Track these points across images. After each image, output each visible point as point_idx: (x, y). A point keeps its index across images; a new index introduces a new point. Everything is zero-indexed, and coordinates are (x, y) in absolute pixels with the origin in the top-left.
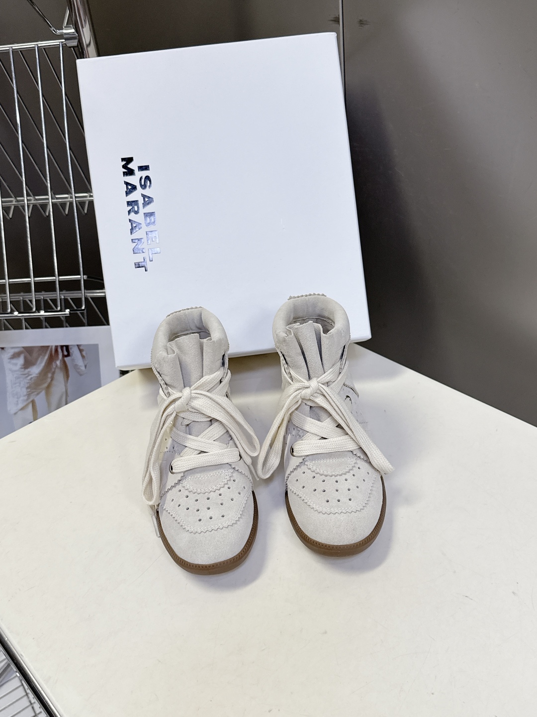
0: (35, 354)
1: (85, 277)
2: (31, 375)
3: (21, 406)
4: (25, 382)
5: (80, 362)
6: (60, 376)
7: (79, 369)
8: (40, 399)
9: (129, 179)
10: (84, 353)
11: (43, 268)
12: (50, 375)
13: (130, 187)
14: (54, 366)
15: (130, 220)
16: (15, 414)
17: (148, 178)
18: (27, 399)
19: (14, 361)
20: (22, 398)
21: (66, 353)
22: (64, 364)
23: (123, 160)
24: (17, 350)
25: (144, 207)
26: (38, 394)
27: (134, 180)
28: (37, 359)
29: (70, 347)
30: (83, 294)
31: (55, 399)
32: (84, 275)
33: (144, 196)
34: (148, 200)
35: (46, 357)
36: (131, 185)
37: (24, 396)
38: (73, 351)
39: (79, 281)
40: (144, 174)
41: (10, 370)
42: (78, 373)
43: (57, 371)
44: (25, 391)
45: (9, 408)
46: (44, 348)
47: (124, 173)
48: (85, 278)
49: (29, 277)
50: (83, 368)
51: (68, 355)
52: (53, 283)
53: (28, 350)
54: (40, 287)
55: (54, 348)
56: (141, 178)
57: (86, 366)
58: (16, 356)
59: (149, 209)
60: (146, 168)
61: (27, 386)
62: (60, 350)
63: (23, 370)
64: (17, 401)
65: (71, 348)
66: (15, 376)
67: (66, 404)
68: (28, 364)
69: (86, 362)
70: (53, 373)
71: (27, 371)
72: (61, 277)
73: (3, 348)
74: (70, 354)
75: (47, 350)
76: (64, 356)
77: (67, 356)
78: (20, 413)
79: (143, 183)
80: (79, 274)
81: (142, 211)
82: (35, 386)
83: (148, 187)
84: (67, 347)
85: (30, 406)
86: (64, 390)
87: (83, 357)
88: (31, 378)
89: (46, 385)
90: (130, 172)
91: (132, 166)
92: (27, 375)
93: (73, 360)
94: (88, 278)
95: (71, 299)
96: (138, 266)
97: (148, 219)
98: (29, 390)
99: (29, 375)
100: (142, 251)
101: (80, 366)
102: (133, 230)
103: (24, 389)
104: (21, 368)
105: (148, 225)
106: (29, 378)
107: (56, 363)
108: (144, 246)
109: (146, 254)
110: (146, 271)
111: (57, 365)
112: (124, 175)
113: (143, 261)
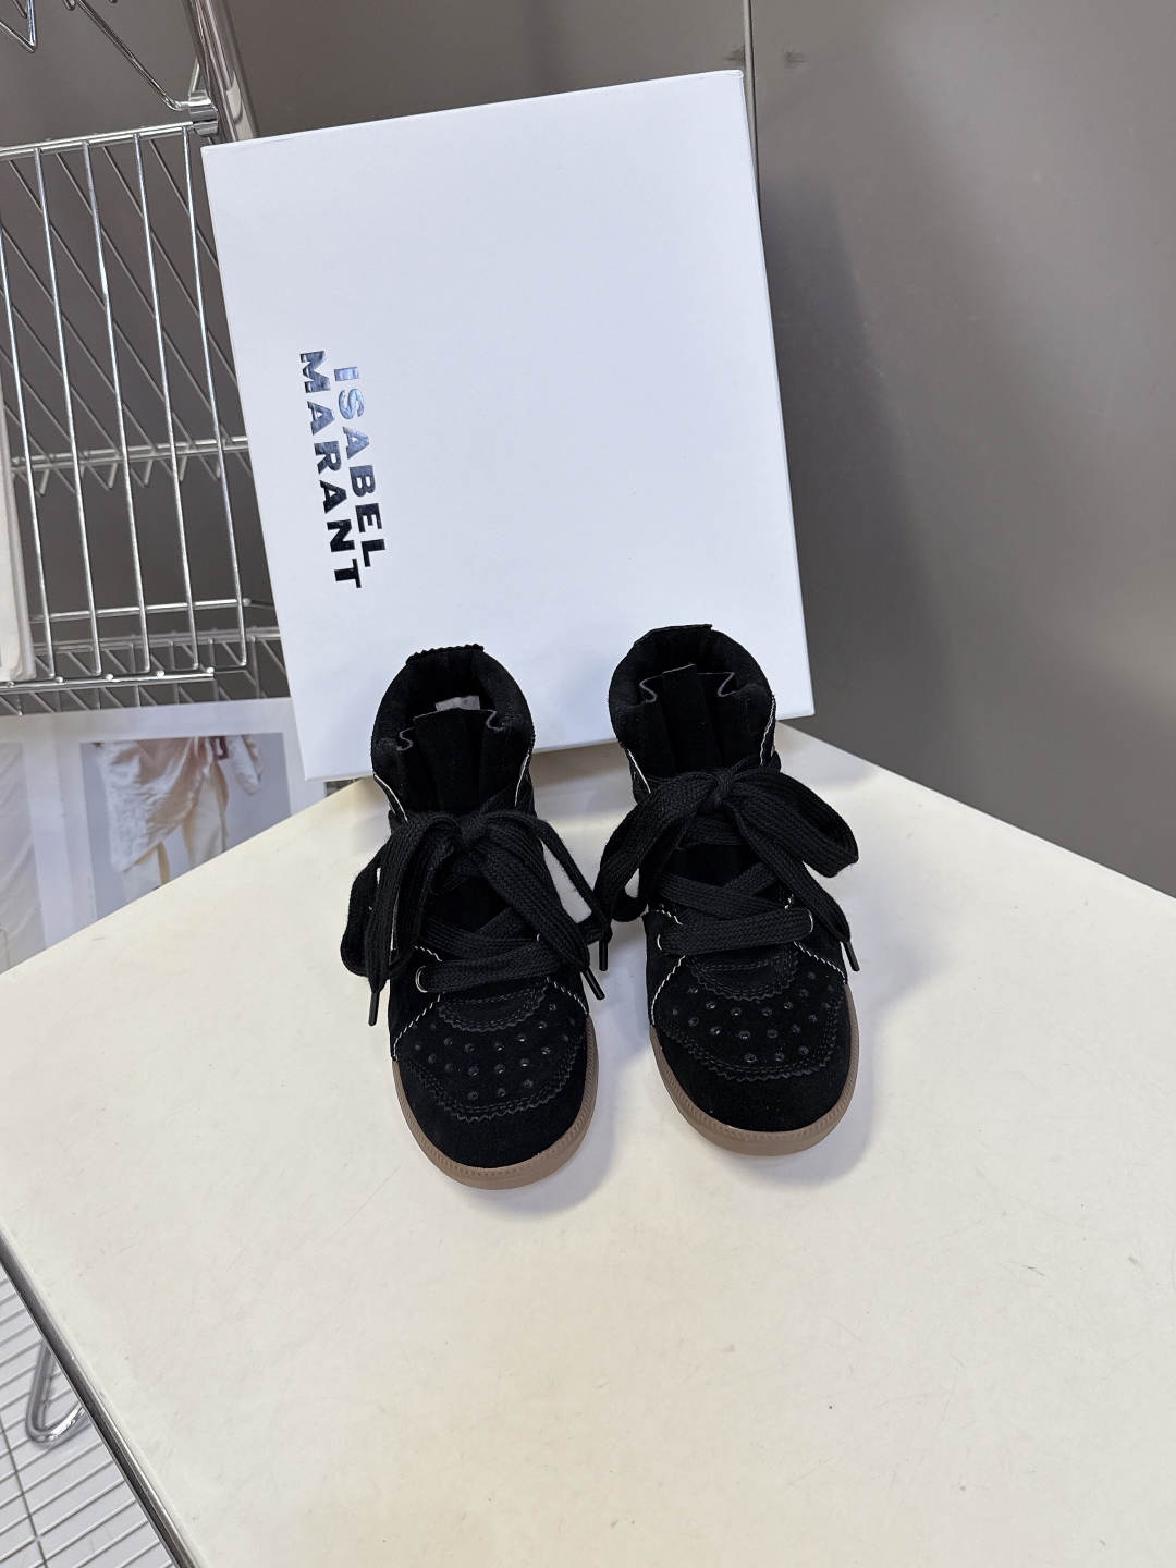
0: (160, 756)
1: (245, 601)
2: (155, 795)
3: (136, 856)
4: (144, 808)
5: (248, 769)
6: (210, 797)
7: (247, 781)
8: (174, 842)
9: (318, 398)
11: (163, 585)
12: (191, 795)
13: (319, 415)
14: (199, 777)
15: (323, 485)
16: (127, 871)
17: (354, 395)
18: (149, 843)
19: (123, 768)
20: (138, 841)
21: (220, 752)
22: (218, 771)
23: (302, 357)
24: (125, 747)
25: (350, 455)
26: (169, 832)
28: (164, 765)
29: (227, 740)
30: (243, 635)
31: (202, 841)
32: (242, 597)
33: (348, 433)
34: (358, 443)
35: (183, 760)
36: (320, 409)
37: (142, 836)
38: (234, 748)
39: (234, 609)
40: (346, 386)
41: (114, 786)
42: (246, 790)
43: (204, 785)
44: (143, 827)
45: (114, 859)
46: (179, 743)
47: (306, 384)
48: (246, 605)
50: (255, 781)
51: (225, 755)
52: (183, 614)
53: (148, 747)
54: (158, 623)
55: (196, 742)
56: (341, 395)
57: (259, 777)
58: (124, 758)
59: (360, 459)
60: (350, 373)
61: (147, 816)
62: (208, 746)
63: (138, 785)
64: (130, 847)
65: (231, 742)
66: (124, 797)
67: (224, 851)
68: (147, 775)
69: (260, 769)
70: (198, 792)
71: (146, 787)
72: (198, 604)
73: (98, 744)
74: (229, 753)
75: (184, 746)
76: (217, 758)
77: (221, 757)
78: (135, 868)
79: (345, 405)
80: (234, 596)
81: (347, 463)
82: (162, 817)
83: (355, 414)
84: (222, 739)
85: (155, 856)
86: (219, 823)
87: (253, 758)
88: (155, 802)
89: (183, 815)
91: (322, 369)
92: (146, 796)
93: (234, 765)
94: (253, 602)
95: (228, 644)
96: (342, 575)
97: (359, 480)
98: (151, 824)
99: (151, 795)
100: (350, 545)
101: (250, 776)
102: (330, 504)
103: (142, 824)
104: (136, 782)
105: (359, 492)
106: (151, 801)
107: (201, 771)
108: (353, 535)
109: (358, 553)
110: (358, 585)
111: (203, 776)
112: (307, 391)
113: (351, 566)
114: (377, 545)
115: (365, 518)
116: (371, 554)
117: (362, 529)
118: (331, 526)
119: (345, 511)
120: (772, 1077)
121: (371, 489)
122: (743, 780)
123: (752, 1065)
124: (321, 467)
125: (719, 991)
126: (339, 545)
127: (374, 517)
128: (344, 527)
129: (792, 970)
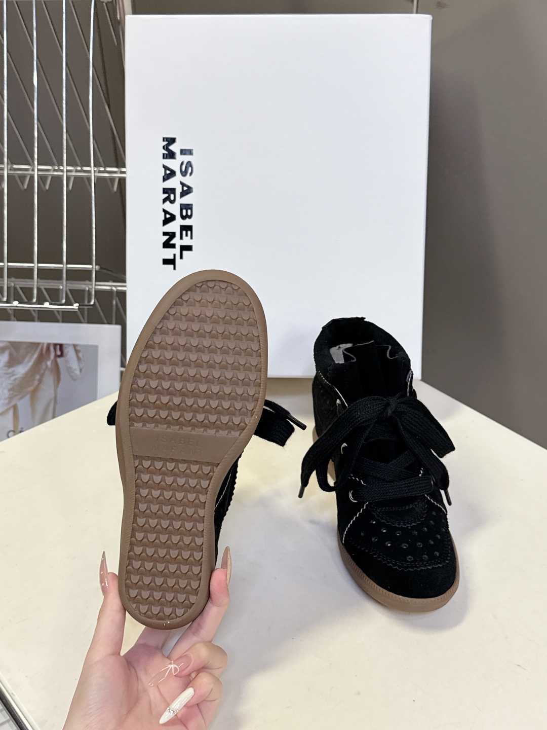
0: (22, 352)
1: (97, 267)
2: (16, 375)
4: (7, 383)
5: (75, 365)
6: (49, 379)
7: (73, 372)
8: (24, 404)
9: (170, 163)
10: (80, 355)
11: (50, 253)
12: (38, 377)
13: (168, 172)
14: (44, 367)
15: (164, 211)
17: (189, 164)
18: (8, 403)
21: (59, 353)
22: (56, 366)
23: (164, 139)
24: (1, 345)
25: (181, 197)
26: (21, 398)
27: (174, 164)
28: (24, 358)
29: (64, 347)
30: (94, 286)
31: (40, 406)
32: (96, 264)
33: (183, 184)
34: (187, 190)
35: (36, 356)
36: (169, 169)
37: (5, 399)
38: (68, 352)
39: (90, 271)
40: (186, 158)
42: (72, 377)
43: (47, 373)
44: (6, 393)
46: (35, 345)
47: (164, 154)
48: (97, 269)
49: (32, 262)
50: (78, 372)
51: (62, 355)
52: (60, 271)
53: (15, 346)
54: (44, 274)
55: (45, 346)
56: (182, 164)
57: (81, 370)
59: (186, 200)
60: (189, 152)
61: (10, 387)
62: (52, 349)
63: (6, 368)
65: (66, 348)
68: (13, 362)
69: (82, 366)
70: (42, 376)
71: (11, 370)
72: (69, 266)
74: (64, 354)
75: (37, 348)
76: (57, 356)
77: (59, 356)
79: (183, 169)
80: (91, 264)
81: (180, 201)
82: (19, 389)
83: (188, 174)
84: (61, 346)
85: (11, 413)
86: (53, 395)
87: (79, 359)
88: (15, 379)
89: (32, 388)
90: (171, 155)
91: (174, 148)
92: (10, 375)
93: (67, 362)
94: (101, 268)
96: (166, 262)
97: (184, 211)
98: (11, 392)
99: (14, 375)
100: (173, 246)
101: (75, 369)
102: (166, 222)
103: (6, 391)
104: (5, 366)
105: (183, 218)
106: (12, 378)
107: (46, 363)
108: (176, 241)
109: (177, 251)
110: (175, 268)
111: (47, 366)
112: (164, 158)
113: (172, 257)
114: (189, 248)
115: (184, 232)
116: (185, 253)
117: (181, 238)
118: (165, 234)
119: (174, 227)
120: (423, 568)
121: (190, 217)
122: (402, 403)
123: (412, 562)
124: (164, 201)
125: (388, 522)
126: (167, 245)
127: (189, 233)
128: (172, 235)
129: (424, 510)
